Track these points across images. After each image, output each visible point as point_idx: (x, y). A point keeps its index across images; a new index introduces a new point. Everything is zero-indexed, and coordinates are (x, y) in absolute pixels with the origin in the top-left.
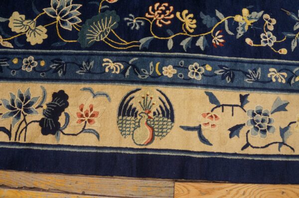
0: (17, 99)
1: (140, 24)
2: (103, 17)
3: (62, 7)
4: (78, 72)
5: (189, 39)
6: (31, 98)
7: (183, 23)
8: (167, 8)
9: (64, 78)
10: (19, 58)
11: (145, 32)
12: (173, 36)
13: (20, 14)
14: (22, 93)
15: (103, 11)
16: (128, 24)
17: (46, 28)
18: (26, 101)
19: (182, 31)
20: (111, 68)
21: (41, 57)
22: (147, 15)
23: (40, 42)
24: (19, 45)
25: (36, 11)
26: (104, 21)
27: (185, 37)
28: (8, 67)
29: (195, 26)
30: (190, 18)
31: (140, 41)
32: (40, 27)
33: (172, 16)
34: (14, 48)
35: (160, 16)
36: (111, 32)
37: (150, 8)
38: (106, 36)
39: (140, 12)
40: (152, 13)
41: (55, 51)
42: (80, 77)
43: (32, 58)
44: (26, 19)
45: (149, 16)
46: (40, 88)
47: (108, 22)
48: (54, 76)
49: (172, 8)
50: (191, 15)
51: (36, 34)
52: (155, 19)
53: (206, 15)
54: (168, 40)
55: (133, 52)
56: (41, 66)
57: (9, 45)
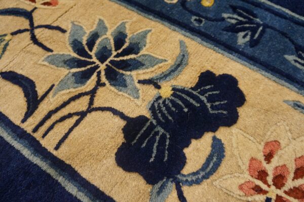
0: (109, 37)
4: (291, 58)
6: (143, 52)
9: (249, 51)
14: (128, 32)
42: (291, 72)
46: (177, 44)
48: (225, 36)
56: (202, 6)
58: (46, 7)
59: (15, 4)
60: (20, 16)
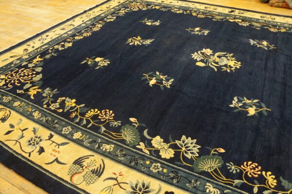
0: (140, 185)
1: (236, 170)
2: (213, 158)
3: (188, 144)
4: (187, 185)
5: (270, 191)
6: (150, 188)
7: (266, 179)
8: (257, 167)
9: (177, 184)
10: (151, 162)
11: (239, 176)
12: (258, 186)
13: (161, 138)
14: (145, 183)
15: (214, 155)
16: (229, 168)
17: (174, 151)
18: (146, 188)
19: (266, 185)
20: (211, 191)
21: (165, 166)
22: (242, 166)
23: (168, 158)
24: (154, 154)
25: (171, 140)
26: (213, 160)
27: (267, 189)
28: (142, 164)
29: (275, 184)
30: (272, 178)
31: (235, 181)
32: (171, 149)
33: (259, 173)
34: (150, 155)
35: (251, 170)
36: (216, 168)
37: (245, 163)
38: (212, 170)
39: (238, 163)
40: (246, 166)
41: (175, 166)
42: (187, 188)
43: (159, 165)
44: (163, 142)
45: (244, 168)
46: (158, 185)
47: (215, 162)
48: (170, 181)
49: (260, 168)
50: (274, 177)
51: (167, 153)
52: (247, 170)
53: (284, 179)
54: (254, 187)
55: (228, 186)
56: (163, 172)
57: (148, 152)
58: (120, 176)
60: (113, 180)
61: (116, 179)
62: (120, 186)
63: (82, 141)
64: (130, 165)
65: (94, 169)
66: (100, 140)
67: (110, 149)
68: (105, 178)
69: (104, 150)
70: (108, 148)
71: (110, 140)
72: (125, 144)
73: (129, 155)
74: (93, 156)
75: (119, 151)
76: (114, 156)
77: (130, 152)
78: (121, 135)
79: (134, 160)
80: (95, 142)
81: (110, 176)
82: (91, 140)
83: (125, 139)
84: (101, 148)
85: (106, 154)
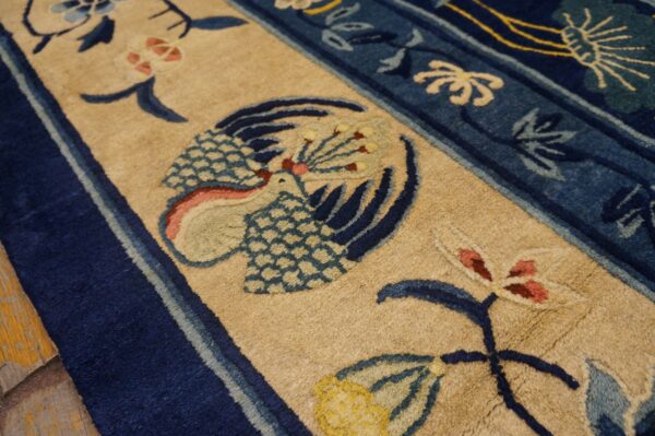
58: (518, 298)
59: (443, 272)
60: (458, 310)
61: (479, 312)
62: (504, 389)
63: (318, 23)
64: (601, 228)
65: (338, 191)
66: (417, 38)
67: (476, 94)
68: (394, 278)
69: (433, 89)
70: (461, 83)
71: (485, 49)
72: (577, 88)
73: (600, 161)
74: (356, 108)
75: (531, 117)
76: (495, 139)
77: (608, 141)
78: (558, 39)
79: (638, 201)
80: (389, 39)
81: (435, 273)
82: (366, 26)
83: (580, 59)
84: (419, 77)
85: (442, 116)
